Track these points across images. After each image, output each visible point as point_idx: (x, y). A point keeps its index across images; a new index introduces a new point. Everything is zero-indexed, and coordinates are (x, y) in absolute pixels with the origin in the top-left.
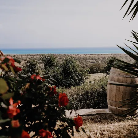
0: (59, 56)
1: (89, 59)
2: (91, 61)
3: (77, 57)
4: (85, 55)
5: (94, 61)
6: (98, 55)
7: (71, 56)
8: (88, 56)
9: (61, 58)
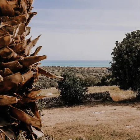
0: (63, 68)
1: (93, 72)
2: (94, 74)
3: (81, 70)
4: (89, 68)
5: (97, 74)
6: (101, 68)
7: (75, 69)
8: (91, 69)
9: (65, 71)
